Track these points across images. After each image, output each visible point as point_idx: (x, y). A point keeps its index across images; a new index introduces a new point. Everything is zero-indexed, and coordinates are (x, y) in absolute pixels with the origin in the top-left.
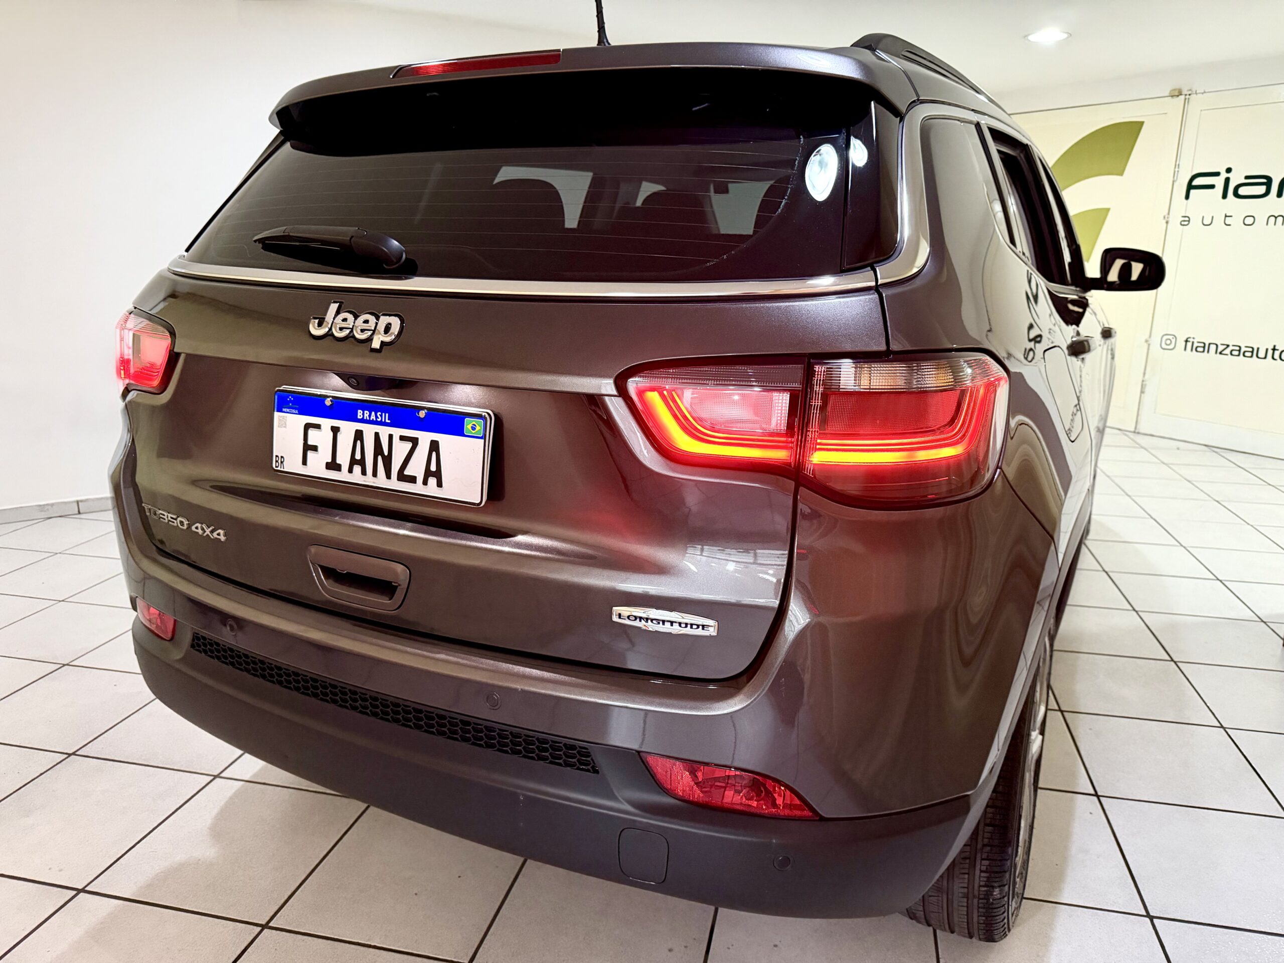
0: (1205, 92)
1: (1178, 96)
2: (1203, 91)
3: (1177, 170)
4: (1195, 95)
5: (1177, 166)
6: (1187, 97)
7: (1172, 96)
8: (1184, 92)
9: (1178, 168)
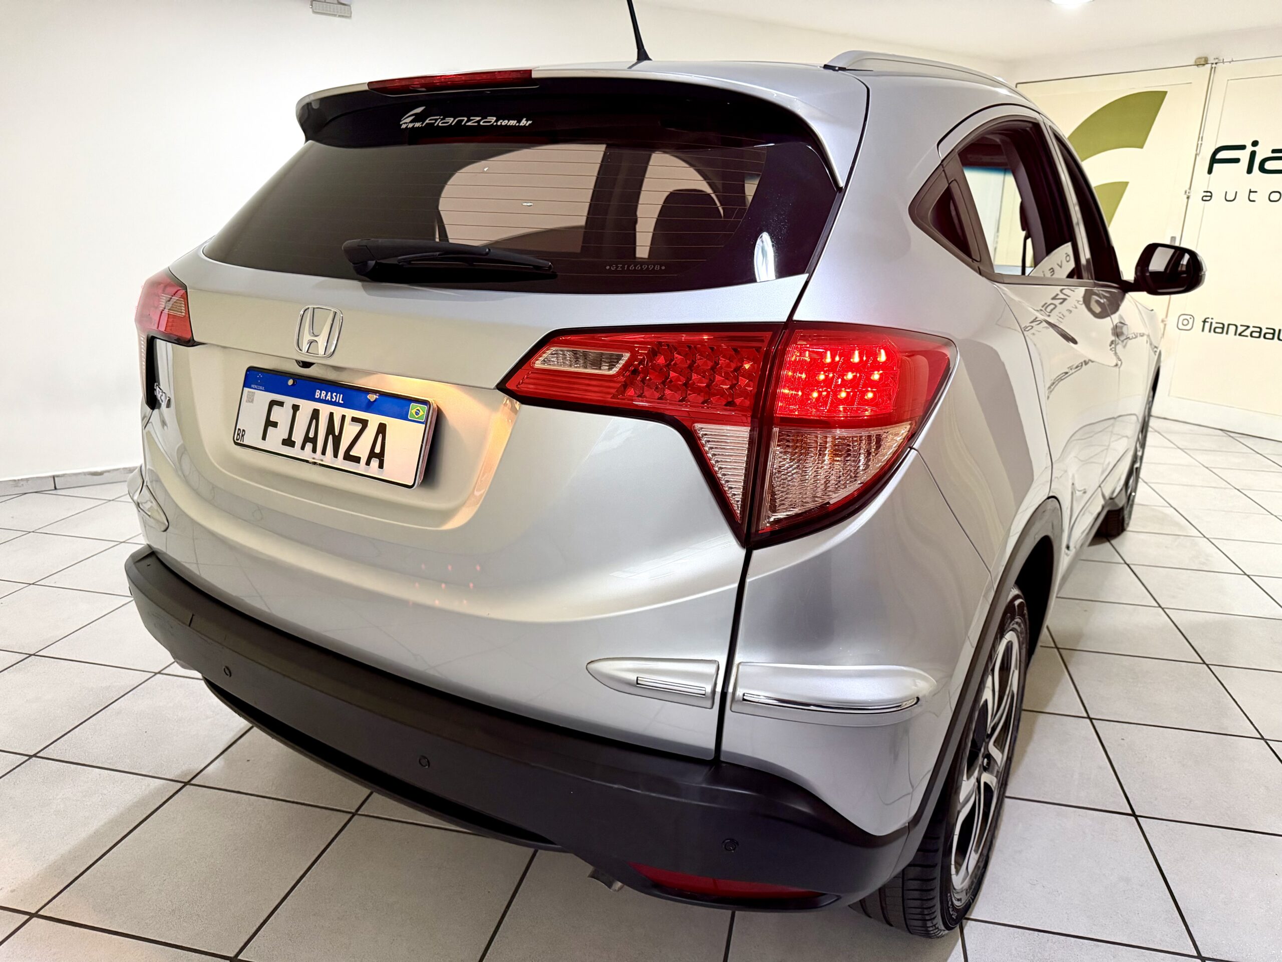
0: (1233, 61)
1: (1204, 65)
2: (1230, 60)
3: (1200, 142)
4: (1222, 64)
5: (1200, 138)
6: (1214, 66)
7: (1197, 65)
8: (1211, 60)
9: (1202, 140)
